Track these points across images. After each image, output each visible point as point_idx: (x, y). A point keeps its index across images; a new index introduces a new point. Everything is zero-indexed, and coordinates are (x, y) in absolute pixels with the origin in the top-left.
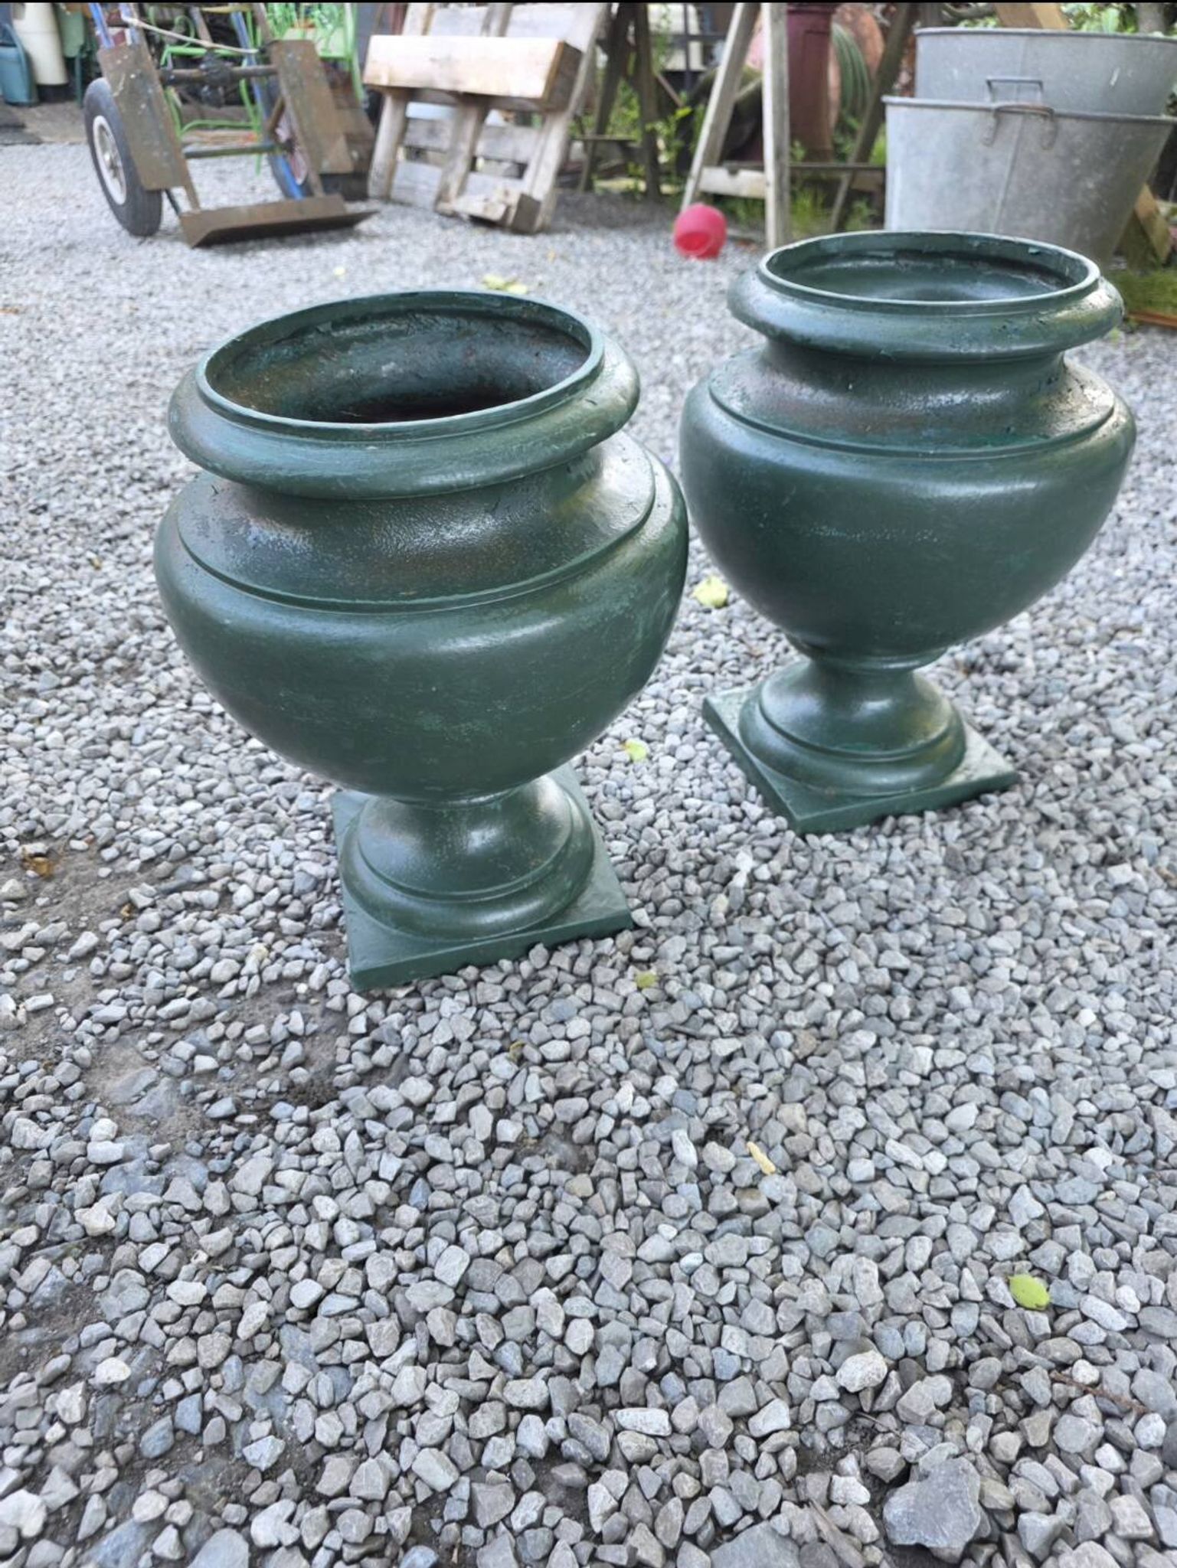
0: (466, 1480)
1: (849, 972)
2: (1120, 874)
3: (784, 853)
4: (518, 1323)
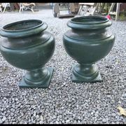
1: (67, 99)
2: (109, 96)
3: (69, 84)
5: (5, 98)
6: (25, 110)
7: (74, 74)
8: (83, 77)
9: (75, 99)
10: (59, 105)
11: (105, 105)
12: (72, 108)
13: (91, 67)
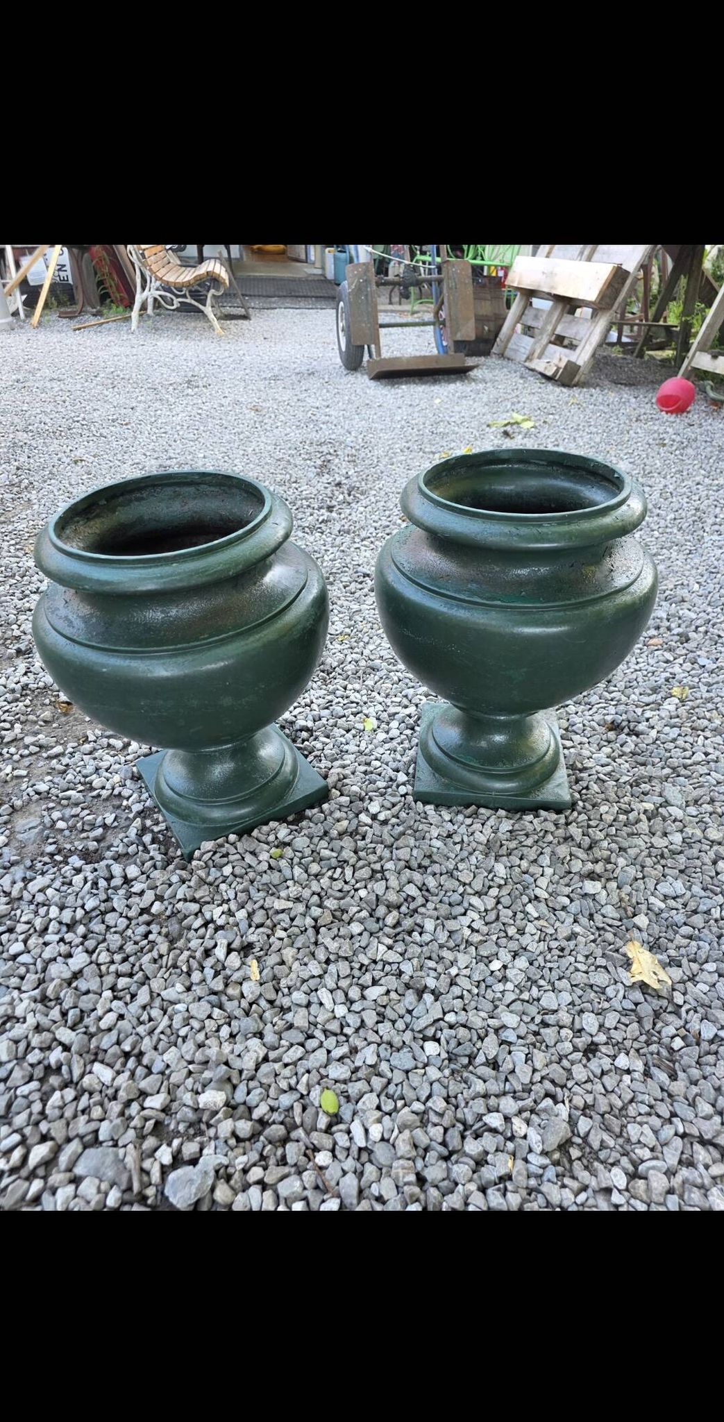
0: (15, 1062)
1: (379, 887)
2: (591, 887)
3: (397, 808)
4: (85, 1002)
5: (76, 861)
6: (173, 927)
7: (430, 759)
8: (476, 779)
9: (423, 888)
10: (339, 916)
11: (564, 931)
12: (400, 934)
13: (521, 731)
